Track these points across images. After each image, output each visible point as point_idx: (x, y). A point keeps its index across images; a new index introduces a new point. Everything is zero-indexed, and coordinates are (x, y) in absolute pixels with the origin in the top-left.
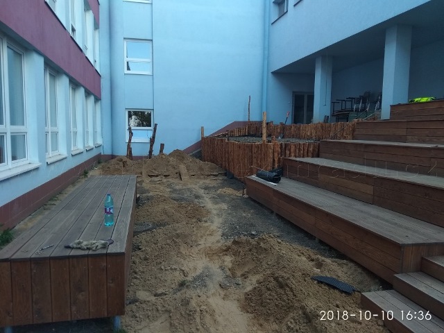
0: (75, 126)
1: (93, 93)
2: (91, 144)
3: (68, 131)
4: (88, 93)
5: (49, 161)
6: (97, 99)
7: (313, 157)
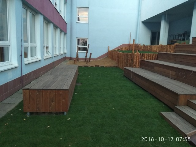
0: (56, 44)
1: (63, 31)
2: (62, 53)
3: (53, 47)
4: (61, 31)
5: (45, 58)
6: (65, 34)
7: (154, 60)
